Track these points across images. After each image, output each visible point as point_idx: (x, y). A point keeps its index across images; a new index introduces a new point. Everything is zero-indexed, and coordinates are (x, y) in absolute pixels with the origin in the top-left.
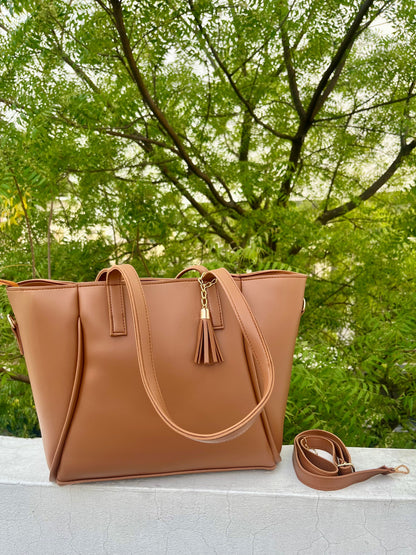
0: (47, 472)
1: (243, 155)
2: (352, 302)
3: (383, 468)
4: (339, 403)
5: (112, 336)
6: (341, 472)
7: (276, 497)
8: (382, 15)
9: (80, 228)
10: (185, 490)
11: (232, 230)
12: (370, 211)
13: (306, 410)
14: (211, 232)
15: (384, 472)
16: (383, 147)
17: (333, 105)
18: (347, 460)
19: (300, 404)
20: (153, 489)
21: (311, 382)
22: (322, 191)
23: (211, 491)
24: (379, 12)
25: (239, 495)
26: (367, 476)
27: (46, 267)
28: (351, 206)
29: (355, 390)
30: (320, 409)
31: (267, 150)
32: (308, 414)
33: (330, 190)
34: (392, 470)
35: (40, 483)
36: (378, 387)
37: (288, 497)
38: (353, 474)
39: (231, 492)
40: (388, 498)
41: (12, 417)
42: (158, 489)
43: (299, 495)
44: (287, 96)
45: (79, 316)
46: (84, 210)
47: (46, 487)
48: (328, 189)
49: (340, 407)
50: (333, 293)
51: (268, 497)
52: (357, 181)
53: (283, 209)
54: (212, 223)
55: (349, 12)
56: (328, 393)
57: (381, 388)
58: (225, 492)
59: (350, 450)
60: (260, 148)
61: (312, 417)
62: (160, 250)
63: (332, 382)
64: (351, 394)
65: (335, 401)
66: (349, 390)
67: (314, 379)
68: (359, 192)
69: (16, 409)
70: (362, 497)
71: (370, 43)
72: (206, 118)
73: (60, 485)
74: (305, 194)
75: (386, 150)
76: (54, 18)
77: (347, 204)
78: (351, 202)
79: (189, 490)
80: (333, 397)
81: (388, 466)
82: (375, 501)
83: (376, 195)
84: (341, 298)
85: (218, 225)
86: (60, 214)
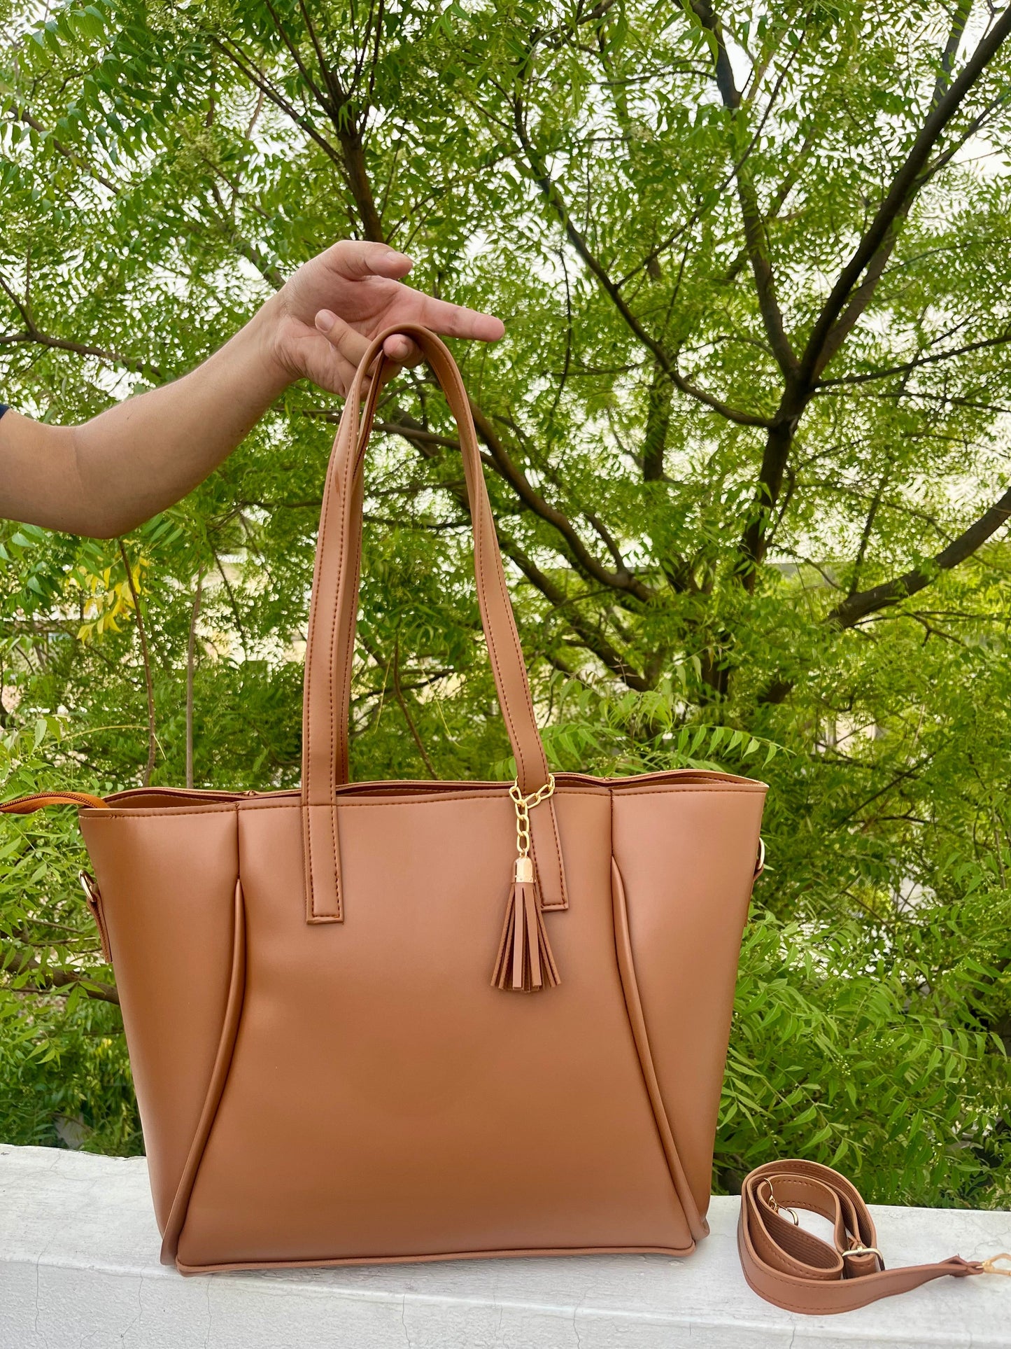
0: (156, 1241)
1: (651, 464)
2: (927, 816)
3: (955, 1261)
4: (881, 1079)
5: (310, 923)
6: (849, 1271)
7: (691, 1327)
8: (982, 133)
9: (265, 632)
10: (473, 1301)
11: (626, 636)
12: (964, 593)
13: (797, 1096)
14: (571, 644)
15: (957, 1272)
16: (992, 439)
17: (869, 341)
18: (867, 1239)
19: (780, 1079)
20: (399, 1297)
21: (808, 1023)
22: (844, 543)
23: (534, 1306)
24: (974, 126)
25: (601, 1319)
27: (181, 727)
28: (915, 582)
29: (922, 1046)
30: (832, 1094)
31: (711, 447)
32: (801, 1108)
33: (864, 545)
34: (976, 1268)
35: (136, 1270)
36: (980, 1039)
37: (717, 1328)
38: (879, 1274)
39: (584, 1311)
40: (964, 1337)
41: (95, 1083)
42: (410, 1297)
43: (747, 1324)
44: (754, 323)
45: (238, 877)
46: (275, 590)
47: (151, 1278)
48: (858, 541)
49: (884, 1088)
50: (875, 794)
51: (671, 1325)
52: (931, 521)
53: (745, 593)
54: (577, 623)
55: (900, 132)
56: (852, 1051)
57: (989, 1041)
58: (569, 1310)
59: (874, 1212)
60: (692, 443)
61: (810, 1114)
62: (451, 686)
63: (864, 1024)
64: (911, 1056)
65: (872, 1074)
66: (908, 1046)
67: (817, 1015)
68: (939, 547)
69: (103, 1065)
70: (900, 1333)
71: (954, 195)
72: (562, 378)
73: (185, 1274)
74: (804, 550)
75: (1000, 446)
76: (212, 165)
77: (905, 577)
78: (915, 573)
79: (482, 1302)
80: (867, 1064)
81: (967, 1257)
82: (930, 1343)
83: (979, 553)
84: (897, 806)
85: (590, 626)
86: (220, 599)
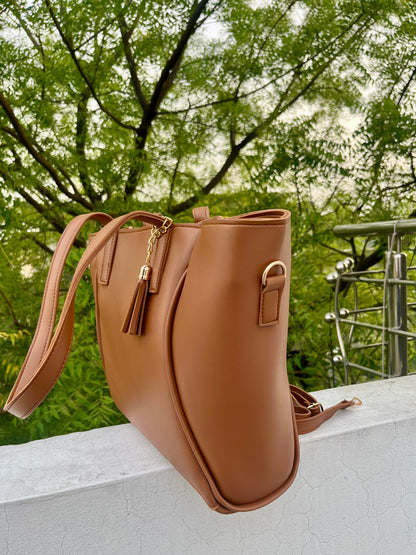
1: (79, 150)
3: (345, 402)
15: (345, 406)
26: (331, 413)
34: (351, 403)
40: (361, 427)
59: (312, 394)
81: (348, 400)
82: (350, 433)
